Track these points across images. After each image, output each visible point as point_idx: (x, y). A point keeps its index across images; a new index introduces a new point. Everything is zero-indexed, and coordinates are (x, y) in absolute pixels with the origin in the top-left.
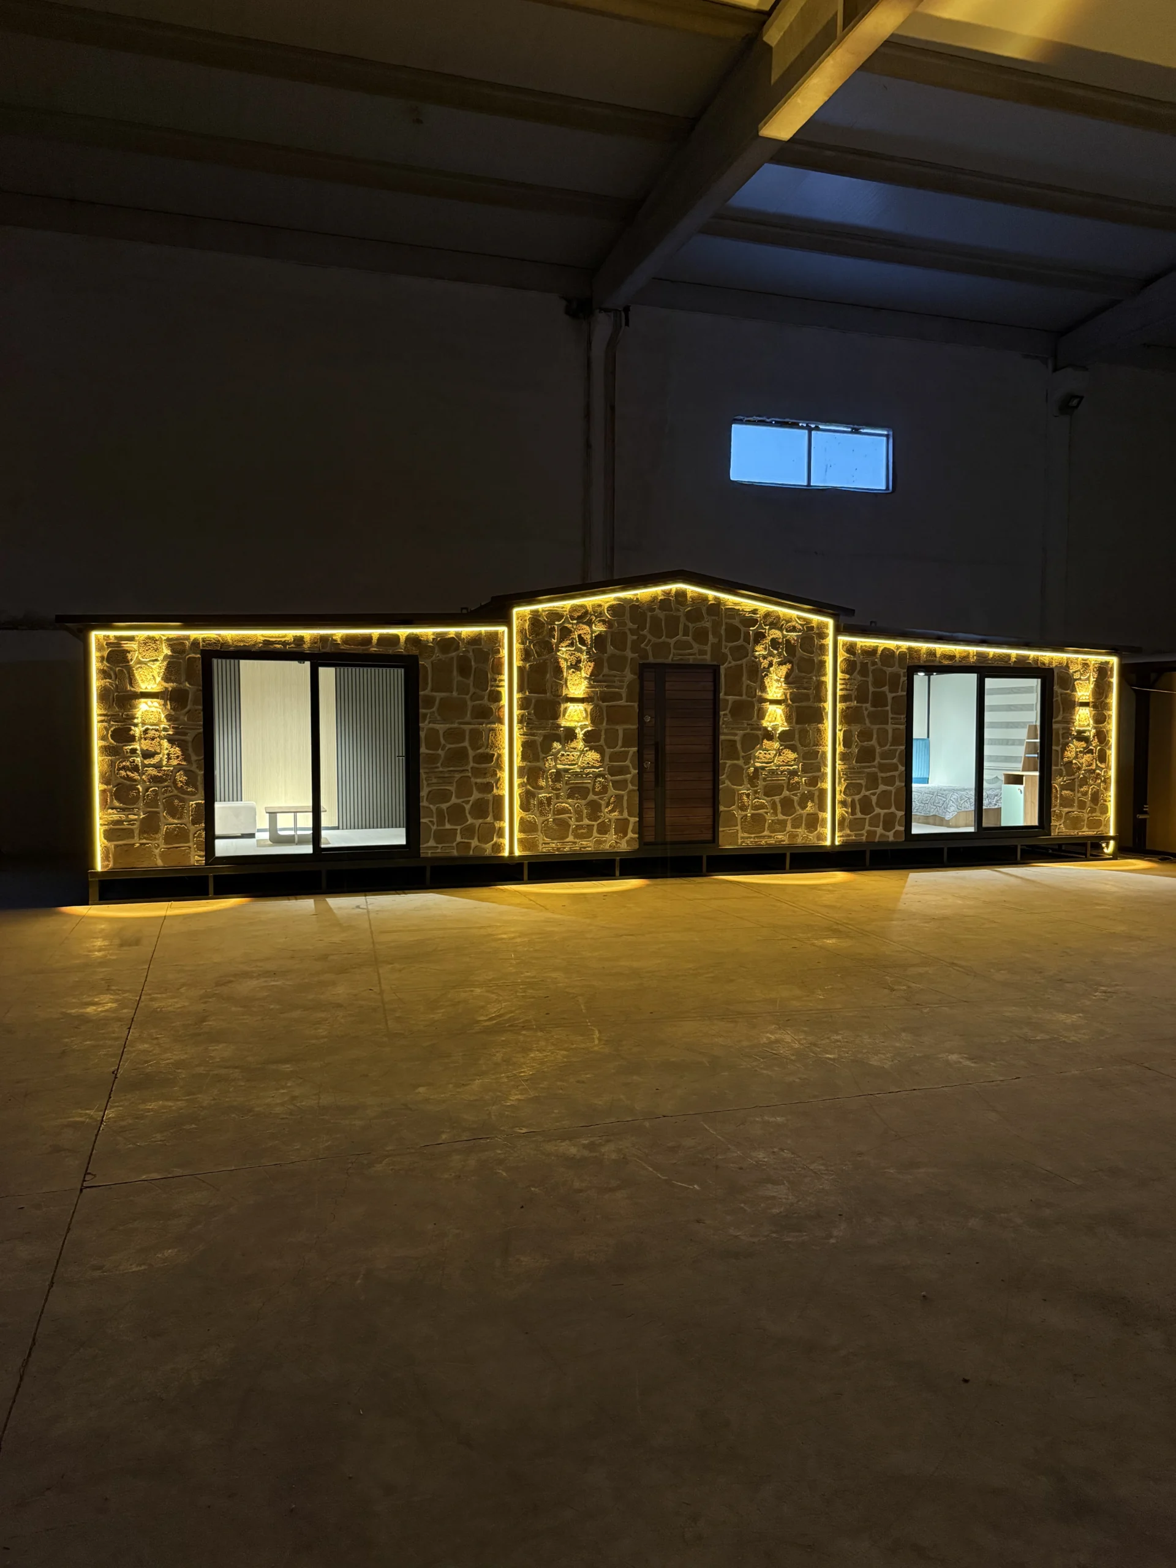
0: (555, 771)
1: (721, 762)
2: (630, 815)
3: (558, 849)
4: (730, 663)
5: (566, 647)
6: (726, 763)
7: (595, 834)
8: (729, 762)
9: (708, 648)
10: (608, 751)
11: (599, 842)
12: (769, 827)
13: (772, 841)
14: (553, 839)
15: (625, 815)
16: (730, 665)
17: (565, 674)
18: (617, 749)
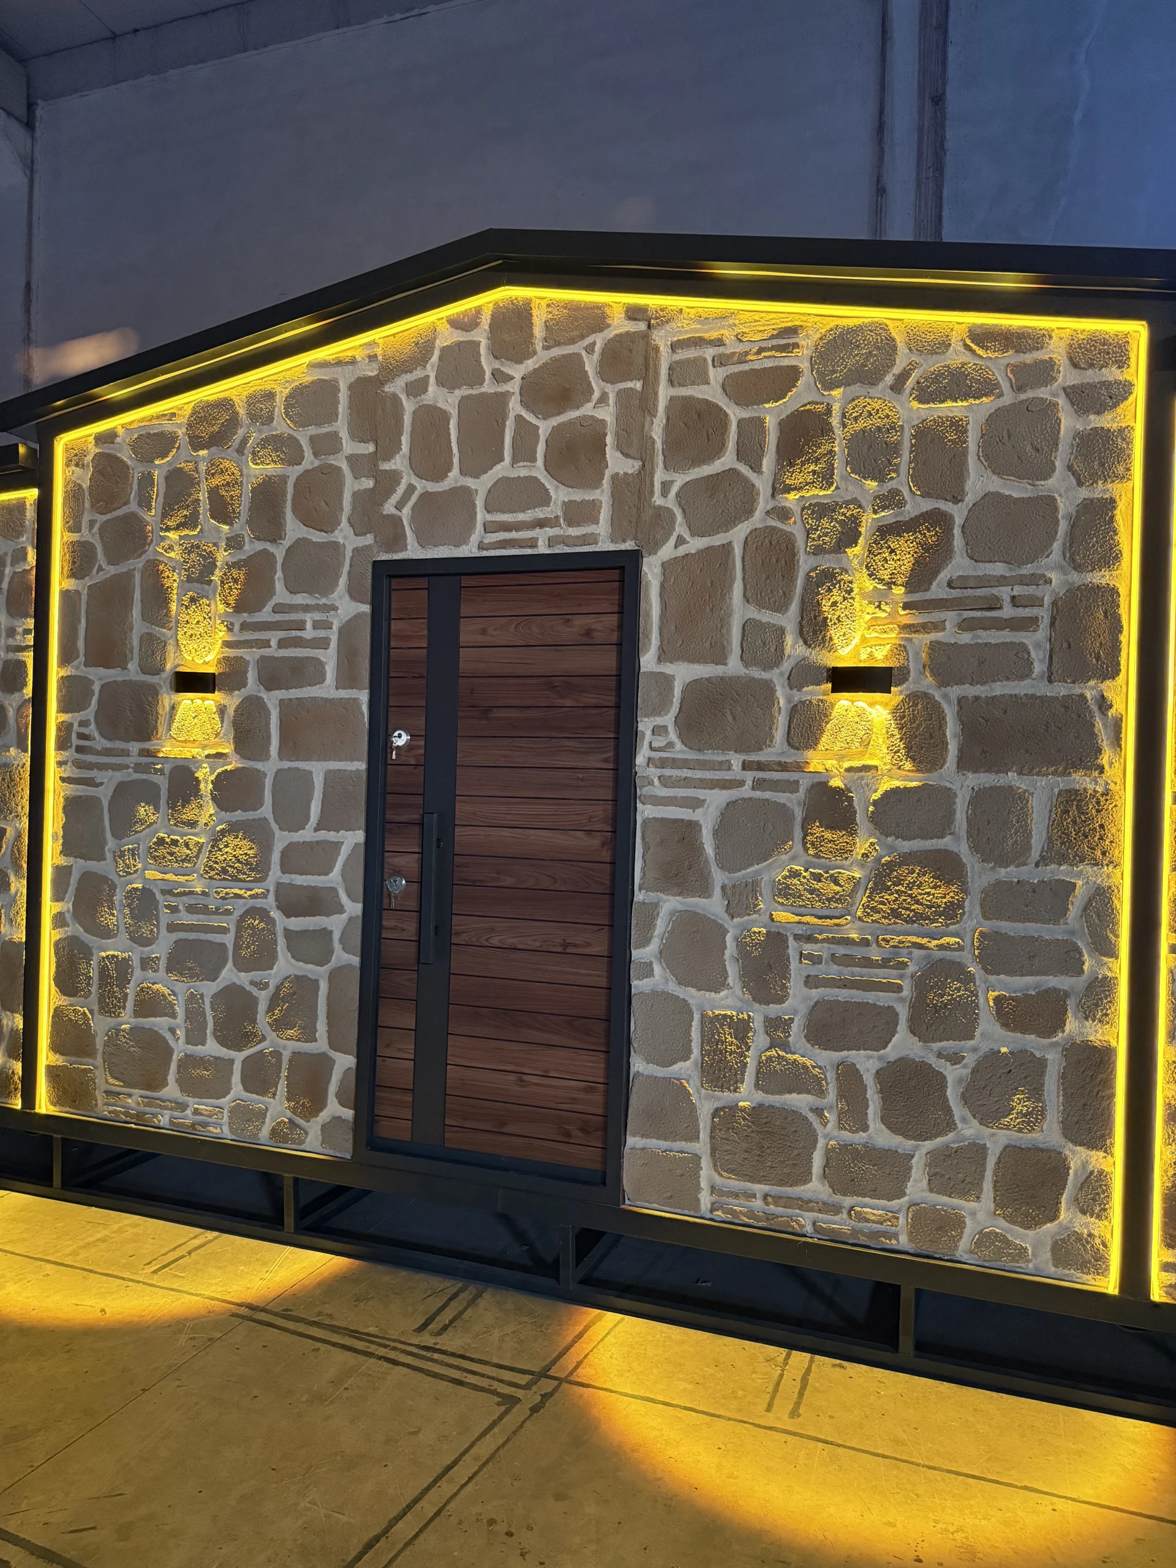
0: (140, 886)
1: (639, 896)
2: (333, 1045)
3: (140, 1115)
4: (681, 541)
5: (177, 528)
6: (656, 906)
7: (237, 1087)
8: (670, 904)
9: (603, 495)
10: (282, 839)
11: (243, 1114)
12: (826, 1166)
13: (841, 1224)
14: (127, 1084)
15: (321, 1044)
16: (682, 550)
17: (174, 607)
18: (307, 835)
